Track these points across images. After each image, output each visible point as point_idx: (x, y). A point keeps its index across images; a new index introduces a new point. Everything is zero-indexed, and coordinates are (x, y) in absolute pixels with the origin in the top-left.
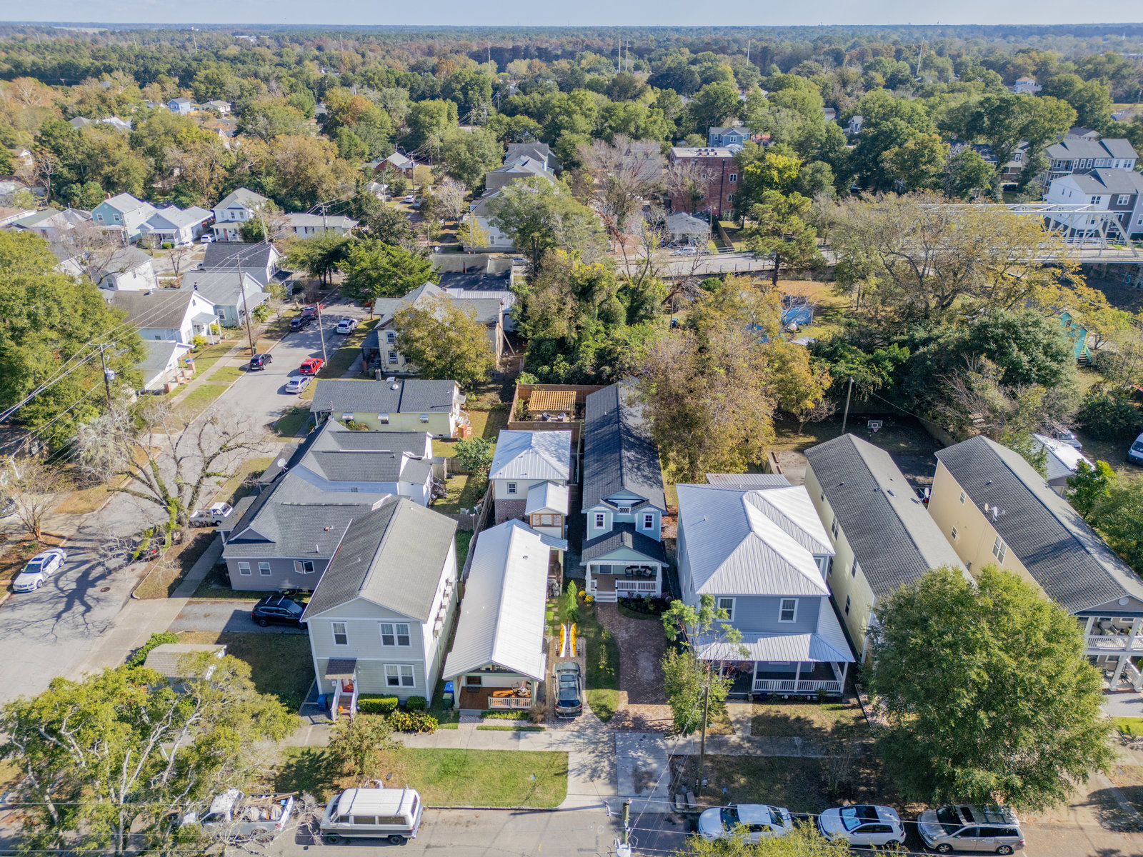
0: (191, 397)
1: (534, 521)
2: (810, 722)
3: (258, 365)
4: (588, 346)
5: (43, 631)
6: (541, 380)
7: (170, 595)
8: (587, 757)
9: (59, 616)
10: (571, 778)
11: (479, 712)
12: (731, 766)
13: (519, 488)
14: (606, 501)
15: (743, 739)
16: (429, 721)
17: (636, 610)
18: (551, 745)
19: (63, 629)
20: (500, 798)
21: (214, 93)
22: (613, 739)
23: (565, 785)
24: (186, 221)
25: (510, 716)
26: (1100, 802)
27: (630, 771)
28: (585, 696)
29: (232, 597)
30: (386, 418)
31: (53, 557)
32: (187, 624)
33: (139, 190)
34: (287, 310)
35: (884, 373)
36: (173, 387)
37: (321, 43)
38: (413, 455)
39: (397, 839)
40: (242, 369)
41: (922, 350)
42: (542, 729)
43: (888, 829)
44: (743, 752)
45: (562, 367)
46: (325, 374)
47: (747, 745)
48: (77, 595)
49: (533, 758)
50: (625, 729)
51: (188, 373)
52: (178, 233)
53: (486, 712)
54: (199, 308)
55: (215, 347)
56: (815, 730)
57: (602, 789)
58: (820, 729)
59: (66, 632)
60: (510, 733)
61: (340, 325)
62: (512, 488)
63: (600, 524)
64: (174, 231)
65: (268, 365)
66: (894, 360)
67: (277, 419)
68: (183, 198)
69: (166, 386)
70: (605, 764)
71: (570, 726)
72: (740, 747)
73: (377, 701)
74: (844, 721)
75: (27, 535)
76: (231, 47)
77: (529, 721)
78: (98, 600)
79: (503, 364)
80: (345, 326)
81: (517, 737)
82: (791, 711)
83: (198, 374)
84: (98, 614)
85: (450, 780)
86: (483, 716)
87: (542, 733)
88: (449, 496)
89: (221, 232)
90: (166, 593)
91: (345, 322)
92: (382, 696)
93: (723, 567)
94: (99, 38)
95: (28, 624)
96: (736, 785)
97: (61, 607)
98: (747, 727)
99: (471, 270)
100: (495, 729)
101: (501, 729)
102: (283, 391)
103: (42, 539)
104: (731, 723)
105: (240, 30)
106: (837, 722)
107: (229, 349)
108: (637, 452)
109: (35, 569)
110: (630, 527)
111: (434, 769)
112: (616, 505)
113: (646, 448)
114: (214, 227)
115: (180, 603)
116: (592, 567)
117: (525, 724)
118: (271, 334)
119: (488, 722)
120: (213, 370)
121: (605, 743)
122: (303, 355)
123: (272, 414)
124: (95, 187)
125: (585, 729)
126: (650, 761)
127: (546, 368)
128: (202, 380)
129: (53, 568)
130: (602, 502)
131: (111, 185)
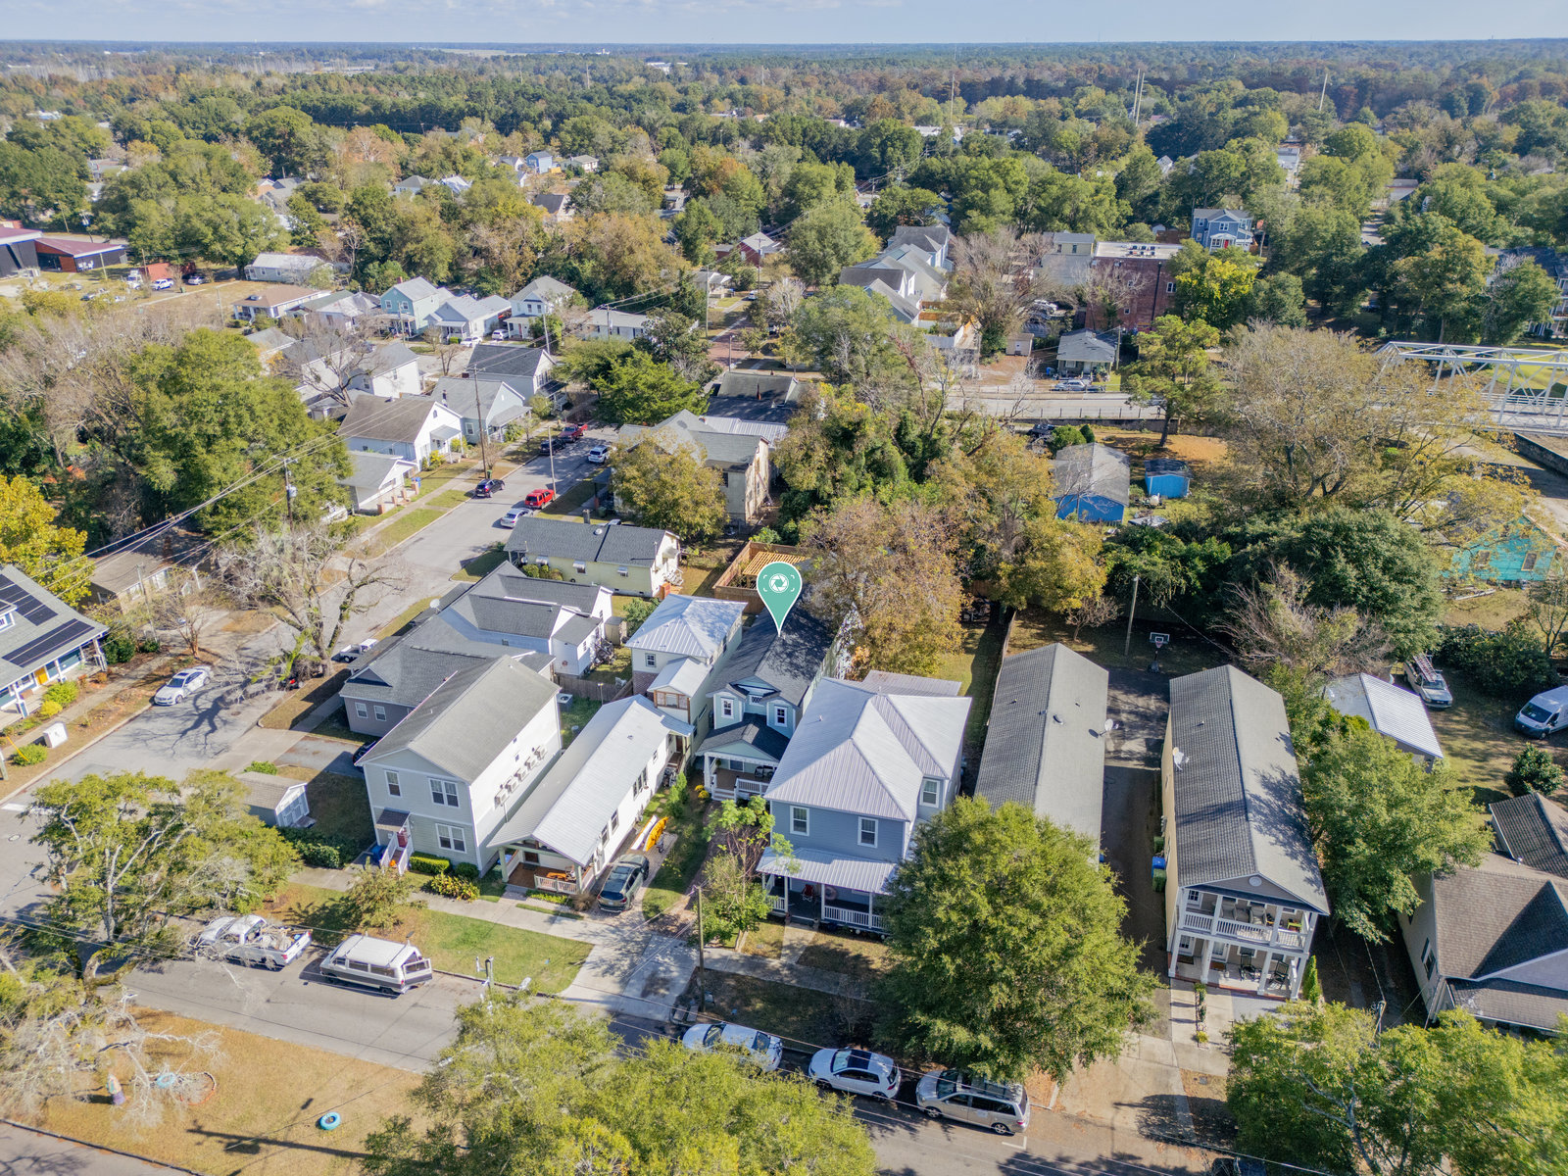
0: (402, 521)
1: (659, 700)
2: (867, 962)
3: (484, 492)
5: (166, 745)
6: (784, 539)
7: (291, 728)
8: (610, 953)
9: (184, 733)
10: (584, 969)
11: (525, 889)
12: (756, 989)
13: (658, 660)
14: (736, 686)
15: (784, 965)
16: (470, 889)
18: (581, 934)
19: (184, 746)
20: (504, 974)
21: (581, 146)
22: (647, 941)
23: (574, 976)
24: (477, 314)
25: (554, 899)
26: (1155, 1107)
27: (647, 974)
28: (641, 892)
29: (348, 738)
30: (583, 566)
31: (198, 674)
32: (294, 758)
33: (443, 273)
34: (546, 430)
35: (1191, 574)
36: (387, 508)
37: (747, 74)
38: (579, 611)
39: (388, 991)
40: (469, 494)
41: (1248, 548)
42: (582, 918)
43: (875, 1079)
44: (777, 978)
45: (807, 526)
46: (555, 508)
47: (785, 972)
48: (209, 715)
49: (556, 944)
50: (667, 933)
51: (409, 494)
52: (467, 327)
53: (532, 891)
54: (442, 420)
55: (452, 466)
56: (870, 970)
57: (610, 986)
58: (875, 971)
59: (185, 749)
60: (546, 916)
61: (593, 453)
62: (651, 661)
63: (728, 712)
64: (463, 324)
65: (499, 492)
66: (1208, 558)
67: (478, 555)
68: (484, 285)
69: (380, 507)
70: (626, 963)
71: (611, 921)
72: (777, 972)
73: (428, 861)
75: (187, 650)
76: (636, 79)
77: (572, 907)
78: (225, 722)
79: (759, 515)
80: (598, 453)
81: (552, 921)
82: (853, 946)
83: (421, 495)
84: (219, 736)
85: (466, 949)
86: (527, 895)
87: (579, 922)
88: (616, 663)
89: (516, 328)
90: (288, 725)
91: (599, 449)
92: (434, 857)
93: (803, 774)
94: (490, 65)
95: (155, 736)
96: (750, 1009)
97: (190, 724)
98: (795, 954)
99: (768, 395)
100: (533, 909)
101: (540, 910)
102: (498, 524)
103: (199, 654)
104: (781, 948)
105: (658, 54)
107: (464, 470)
108: (801, 636)
109: (178, 684)
110: (759, 720)
111: (455, 935)
112: (746, 693)
113: (818, 633)
114: (508, 321)
115: (299, 735)
116: (711, 759)
117: (566, 910)
118: (517, 457)
119: (531, 901)
120: (437, 493)
121: (637, 943)
122: (540, 483)
123: (475, 549)
124: (394, 267)
125: (624, 925)
126: (673, 969)
127: (791, 525)
128: (422, 504)
129: (196, 685)
130: (728, 687)
131: (412, 267)
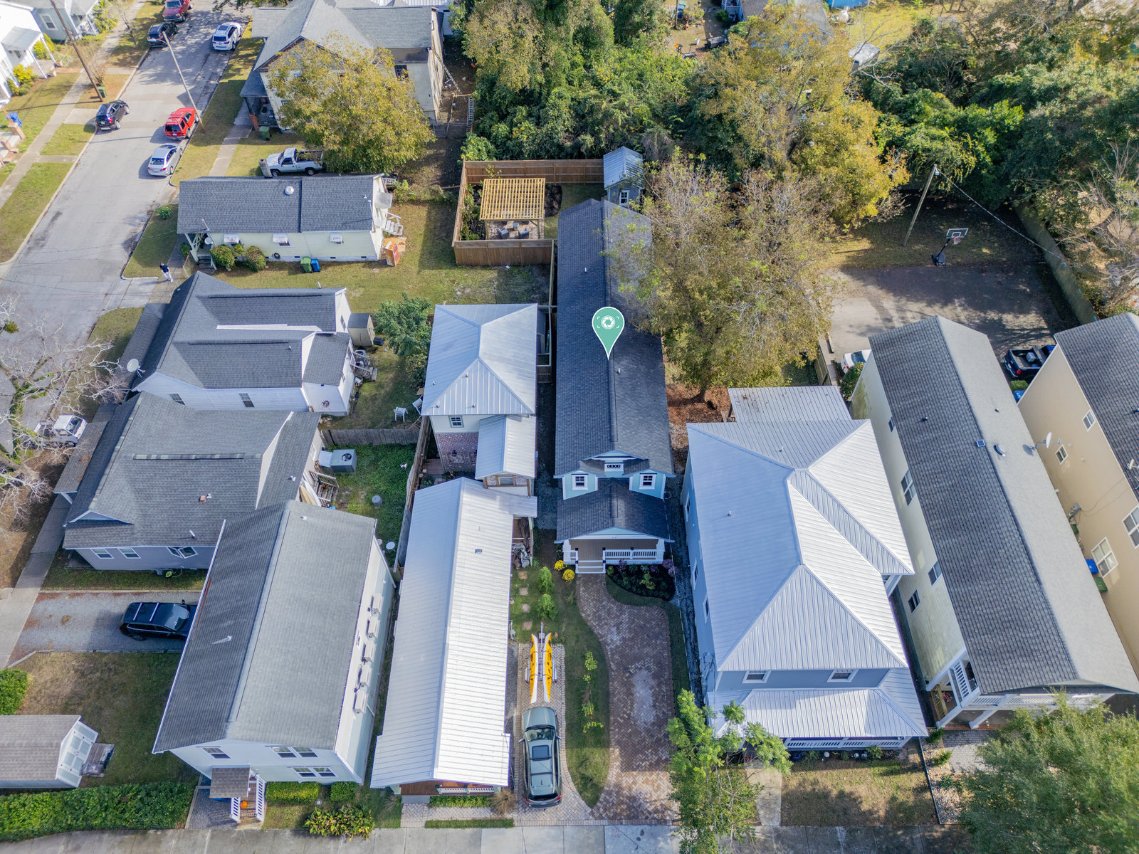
1: (490, 482)
2: (857, 801)
3: (108, 124)
4: (560, 97)
6: (496, 153)
7: (14, 584)
13: (466, 421)
14: (589, 461)
15: (769, 833)
16: (361, 823)
17: (630, 590)
22: (601, 840)
25: (467, 803)
29: (97, 583)
30: (286, 239)
32: (39, 637)
35: (980, 148)
38: (320, 331)
40: (89, 128)
41: (1039, 111)
42: (510, 822)
45: (525, 131)
46: (204, 135)
47: (775, 845)
50: (618, 818)
51: (13, 141)
53: (436, 799)
55: (49, 84)
56: (865, 815)
58: (870, 812)
60: (468, 833)
62: (456, 422)
63: (581, 485)
65: (124, 119)
66: (999, 127)
67: (140, 229)
71: (547, 819)
72: (767, 847)
73: (291, 794)
74: (901, 797)
79: (446, 106)
81: (478, 840)
82: (833, 781)
83: (28, 140)
86: (432, 805)
87: (510, 833)
88: (379, 376)
91: (222, 34)
92: (297, 785)
93: (757, 627)
100: (448, 826)
101: (459, 825)
102: (146, 173)
106: (894, 799)
107: (67, 87)
112: (601, 464)
115: (30, 594)
117: (488, 813)
118: (125, 57)
119: (440, 815)
120: (48, 132)
121: (591, 847)
122: (170, 98)
123: (132, 218)
125: (565, 821)
127: (502, 128)
128: (34, 153)
130: (582, 463)
